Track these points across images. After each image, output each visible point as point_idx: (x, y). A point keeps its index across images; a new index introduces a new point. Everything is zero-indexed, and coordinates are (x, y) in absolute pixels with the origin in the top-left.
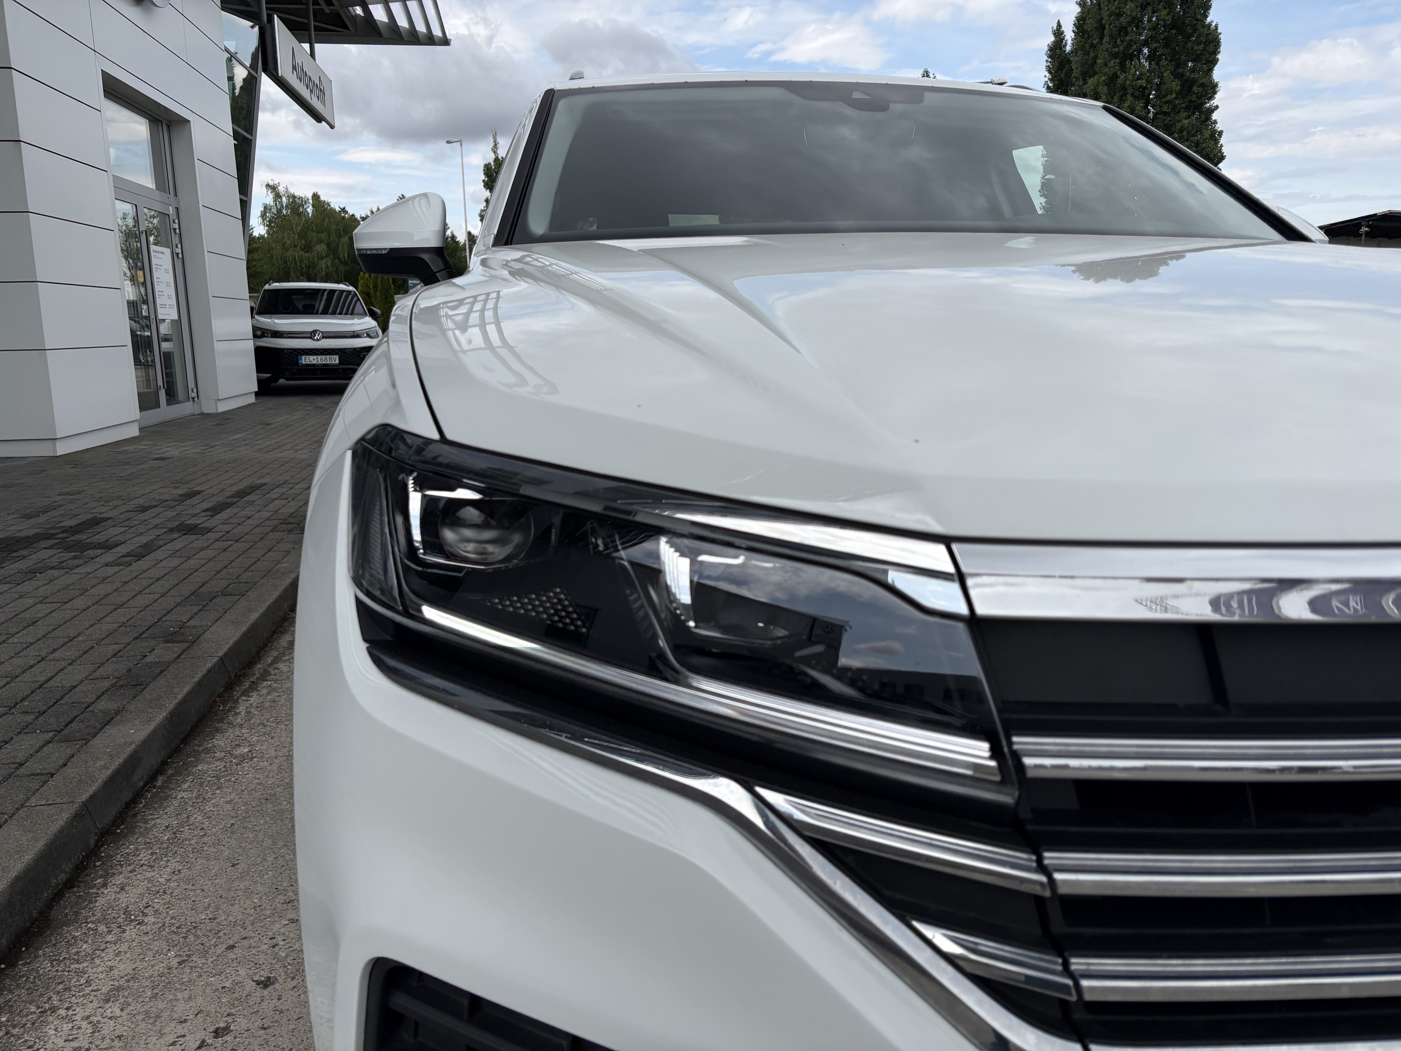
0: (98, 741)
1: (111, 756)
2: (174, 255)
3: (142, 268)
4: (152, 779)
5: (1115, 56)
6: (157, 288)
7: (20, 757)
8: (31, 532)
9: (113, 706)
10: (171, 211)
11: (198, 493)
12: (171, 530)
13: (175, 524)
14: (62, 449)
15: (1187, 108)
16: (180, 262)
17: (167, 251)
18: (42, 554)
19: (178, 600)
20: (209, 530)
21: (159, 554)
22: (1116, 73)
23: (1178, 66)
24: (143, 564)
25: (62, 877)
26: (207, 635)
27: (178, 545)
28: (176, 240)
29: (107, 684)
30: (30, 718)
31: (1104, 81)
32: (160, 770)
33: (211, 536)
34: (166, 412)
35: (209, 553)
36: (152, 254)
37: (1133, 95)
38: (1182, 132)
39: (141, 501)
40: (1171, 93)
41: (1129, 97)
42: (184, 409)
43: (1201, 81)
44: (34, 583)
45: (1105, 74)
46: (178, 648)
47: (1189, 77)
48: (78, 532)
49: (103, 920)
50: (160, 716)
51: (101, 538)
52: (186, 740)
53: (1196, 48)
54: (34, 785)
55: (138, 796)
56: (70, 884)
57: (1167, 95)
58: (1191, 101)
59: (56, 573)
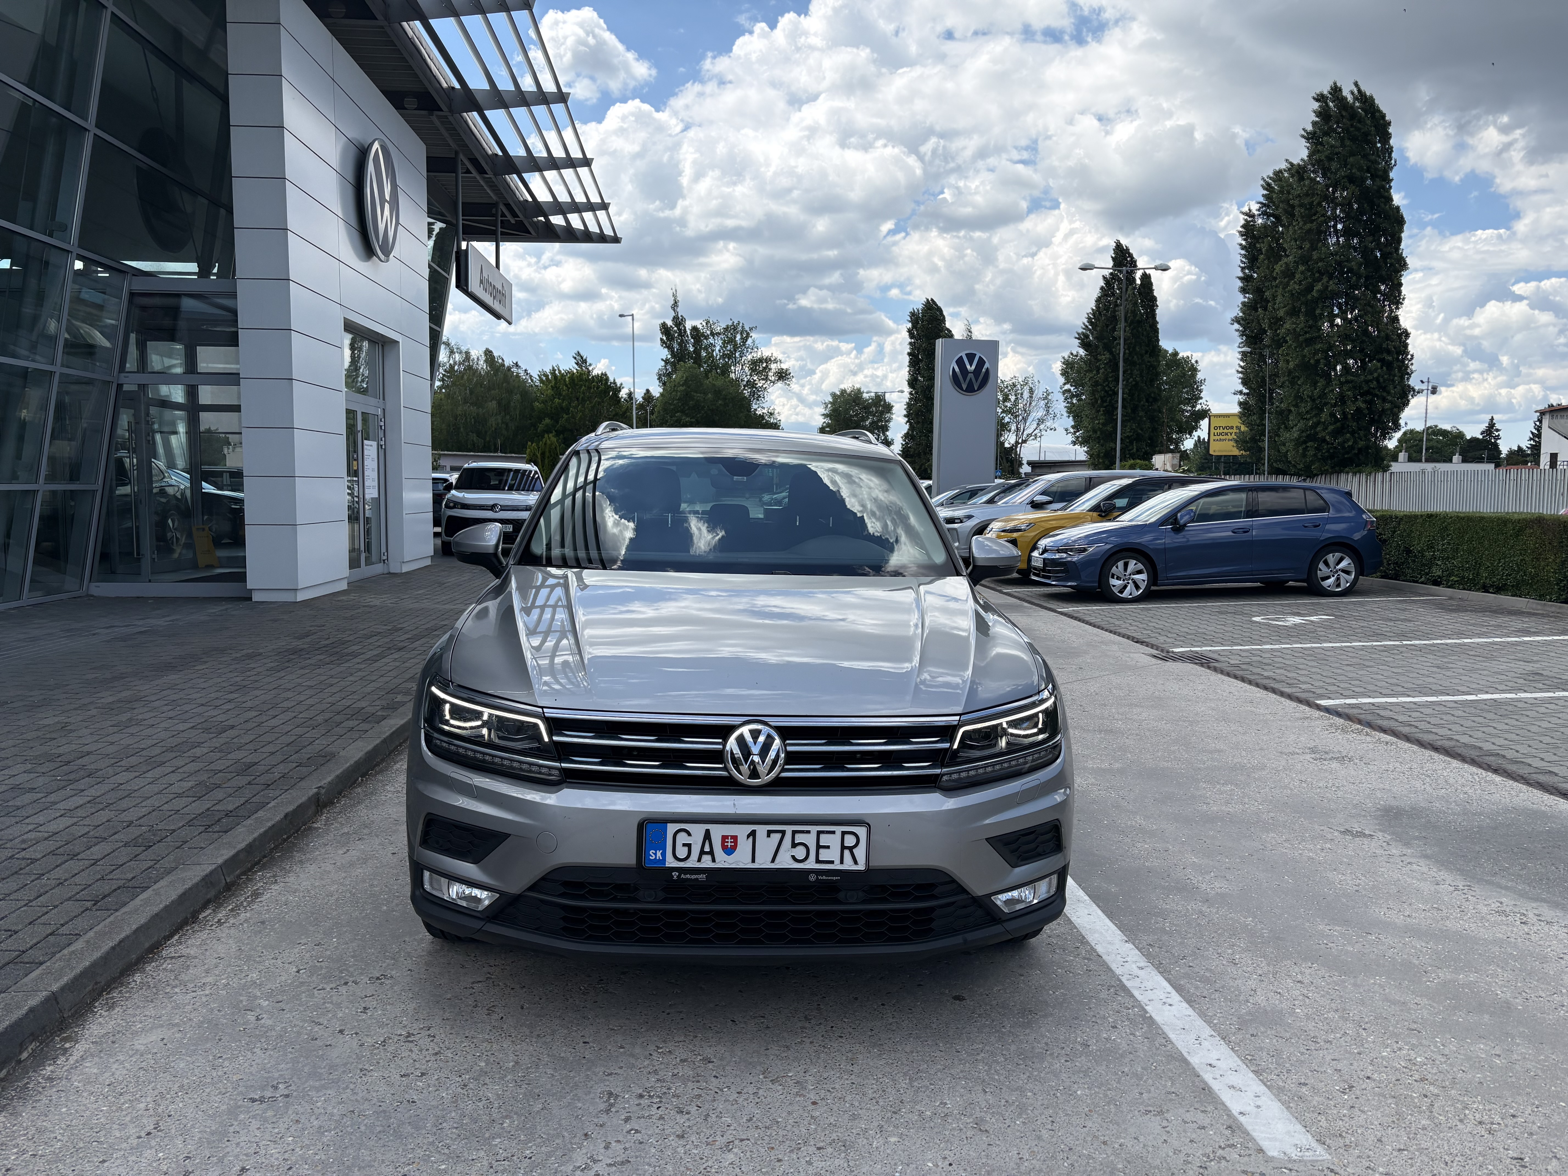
2: (379, 446)
3: (357, 460)
6: (366, 472)
10: (380, 412)
14: (301, 597)
16: (382, 450)
17: (374, 444)
28: (381, 434)
34: (367, 570)
36: (365, 447)
42: (378, 569)
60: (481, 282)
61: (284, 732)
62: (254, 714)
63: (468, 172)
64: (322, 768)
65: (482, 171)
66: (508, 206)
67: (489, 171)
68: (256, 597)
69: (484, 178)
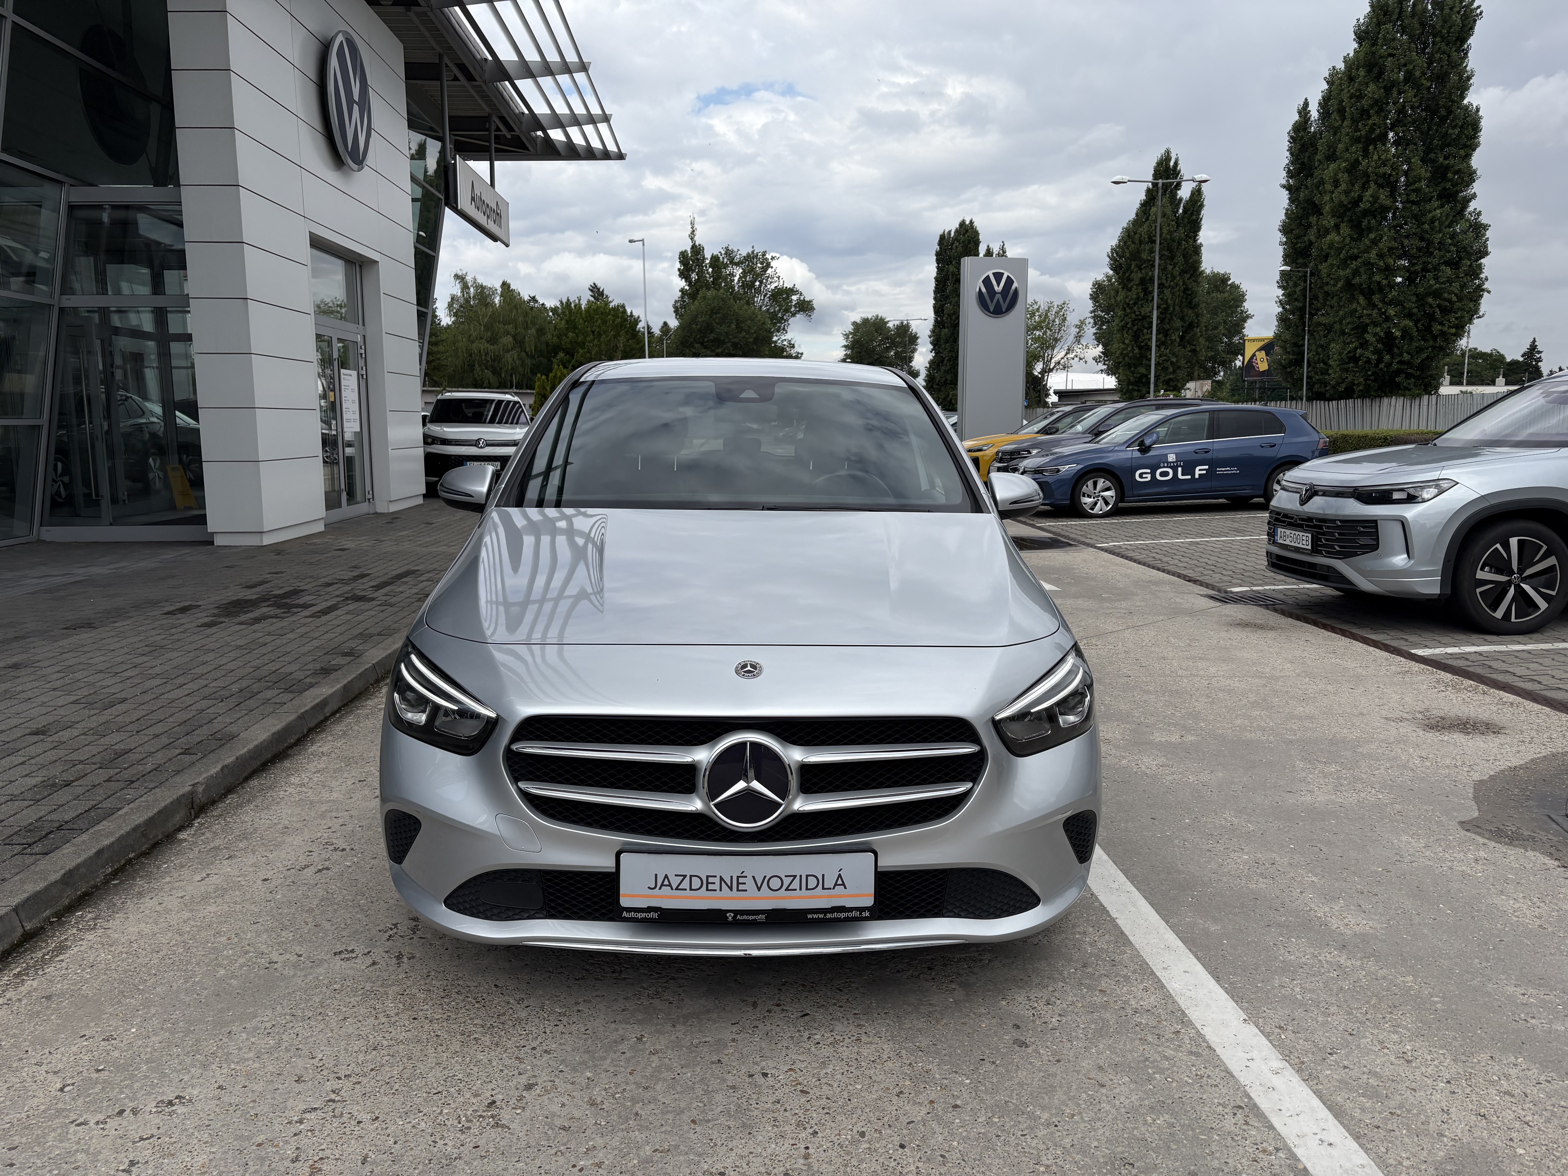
0: (307, 693)
1: (314, 698)
2: (359, 376)
3: (333, 390)
4: (333, 714)
5: (1357, 140)
6: (344, 406)
7: (268, 697)
8: (254, 597)
9: (313, 681)
10: (359, 338)
11: (368, 575)
12: (347, 599)
13: (349, 595)
14: (267, 540)
15: (1440, 197)
16: (364, 380)
17: (354, 373)
18: (264, 610)
19: (350, 637)
20: (373, 599)
21: (339, 612)
22: (1357, 160)
23: (1428, 150)
24: (328, 617)
25: (292, 741)
26: (367, 654)
27: (351, 607)
28: (361, 363)
29: (309, 673)
30: (270, 684)
31: (1345, 167)
32: (338, 710)
33: (375, 603)
34: (347, 511)
35: (372, 613)
36: (342, 376)
37: (1376, 183)
38: (1433, 222)
39: (327, 580)
40: (1420, 180)
41: (1372, 184)
42: (362, 508)
43: (1456, 168)
44: (261, 625)
45: (1345, 161)
46: (349, 659)
47: (1442, 164)
48: (285, 598)
49: (312, 754)
50: (339, 686)
51: (301, 601)
52: (352, 701)
53: (1450, 131)
54: (278, 706)
55: (326, 719)
56: (296, 744)
57: (1415, 182)
58: (1444, 189)
59: (274, 620)
60: (473, 199)
61: (184, 706)
62: (158, 682)
63: (456, 79)
64: (212, 755)
65: (471, 78)
66: (502, 119)
67: (477, 78)
68: (219, 541)
69: (474, 87)
